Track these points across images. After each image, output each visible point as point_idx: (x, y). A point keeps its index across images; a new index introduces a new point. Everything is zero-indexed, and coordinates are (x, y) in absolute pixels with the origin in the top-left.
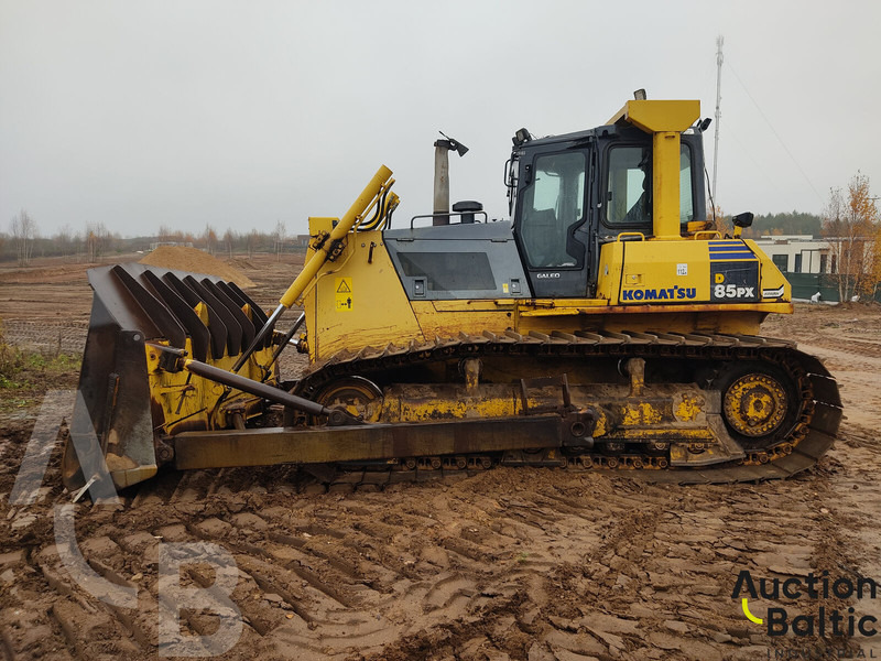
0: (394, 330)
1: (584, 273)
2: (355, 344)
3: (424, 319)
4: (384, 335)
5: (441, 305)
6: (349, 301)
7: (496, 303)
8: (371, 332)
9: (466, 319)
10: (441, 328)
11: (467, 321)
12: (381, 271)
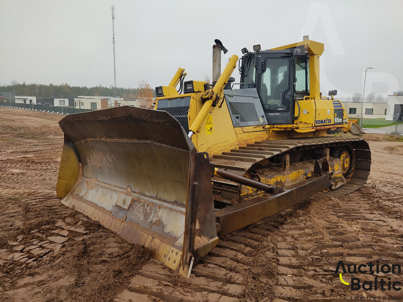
0: (229, 143)
1: (290, 113)
2: (214, 152)
3: (239, 136)
4: (224, 146)
5: (245, 129)
6: (211, 128)
7: (263, 127)
8: (219, 145)
9: (253, 135)
10: (245, 140)
11: (253, 137)
12: (224, 112)
